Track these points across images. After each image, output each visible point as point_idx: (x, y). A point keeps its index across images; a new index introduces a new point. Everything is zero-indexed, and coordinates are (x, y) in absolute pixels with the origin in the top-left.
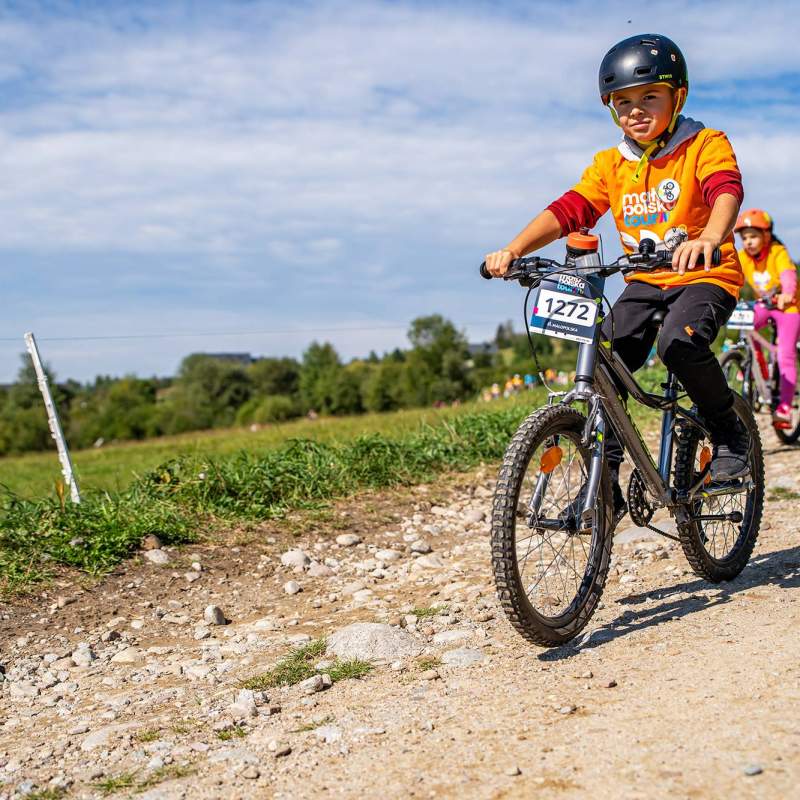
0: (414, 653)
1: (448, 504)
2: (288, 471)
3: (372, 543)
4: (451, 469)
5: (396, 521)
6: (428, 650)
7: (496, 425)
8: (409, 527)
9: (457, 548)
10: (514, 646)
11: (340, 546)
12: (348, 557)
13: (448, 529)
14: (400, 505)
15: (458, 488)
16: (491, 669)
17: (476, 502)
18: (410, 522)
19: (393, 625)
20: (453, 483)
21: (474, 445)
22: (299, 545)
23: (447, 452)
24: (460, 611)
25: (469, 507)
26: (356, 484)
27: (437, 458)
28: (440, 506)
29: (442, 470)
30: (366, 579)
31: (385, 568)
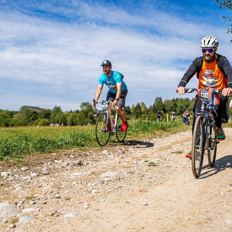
0: (14, 216)
1: (60, 159)
2: (15, 146)
3: (32, 170)
4: (65, 149)
5: (42, 163)
6: (18, 215)
7: (82, 136)
8: (45, 166)
9: (57, 174)
10: (45, 216)
11: (21, 171)
12: (22, 175)
13: (56, 167)
14: (46, 158)
15: (65, 154)
16: (32, 225)
17: (69, 159)
18: (46, 164)
19: (13, 204)
20: (64, 153)
21: (74, 142)
22: (9, 170)
23: (66, 143)
24: (39, 199)
25: (66, 161)
26: (34, 151)
27: (62, 145)
28: (57, 160)
29: (62, 149)
30: (23, 183)
31: (31, 179)
